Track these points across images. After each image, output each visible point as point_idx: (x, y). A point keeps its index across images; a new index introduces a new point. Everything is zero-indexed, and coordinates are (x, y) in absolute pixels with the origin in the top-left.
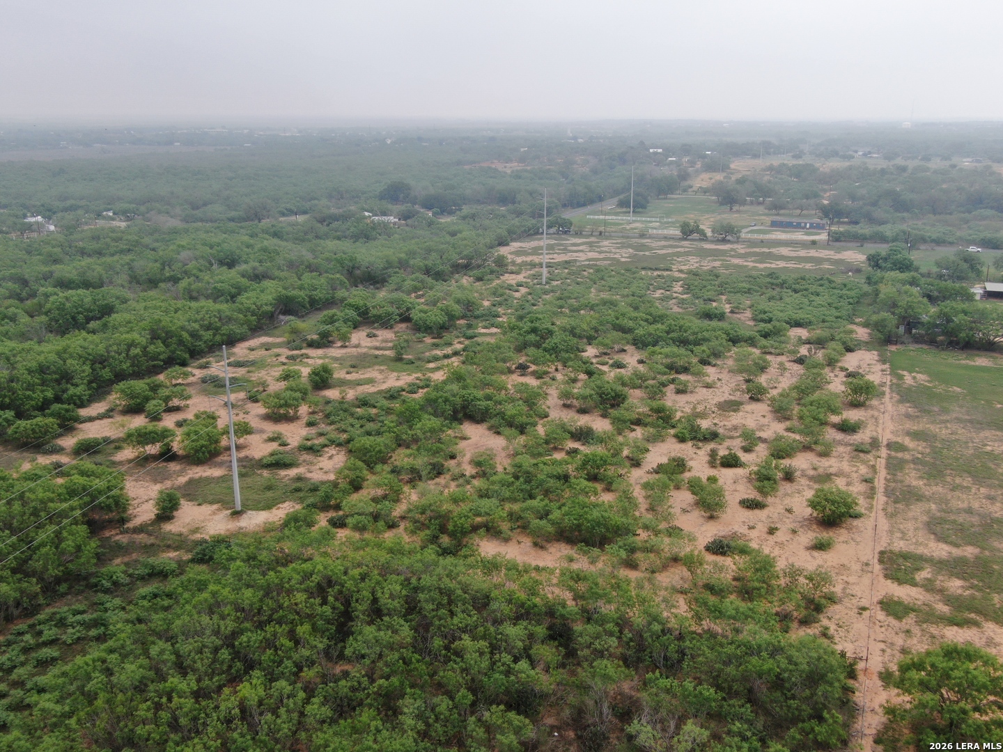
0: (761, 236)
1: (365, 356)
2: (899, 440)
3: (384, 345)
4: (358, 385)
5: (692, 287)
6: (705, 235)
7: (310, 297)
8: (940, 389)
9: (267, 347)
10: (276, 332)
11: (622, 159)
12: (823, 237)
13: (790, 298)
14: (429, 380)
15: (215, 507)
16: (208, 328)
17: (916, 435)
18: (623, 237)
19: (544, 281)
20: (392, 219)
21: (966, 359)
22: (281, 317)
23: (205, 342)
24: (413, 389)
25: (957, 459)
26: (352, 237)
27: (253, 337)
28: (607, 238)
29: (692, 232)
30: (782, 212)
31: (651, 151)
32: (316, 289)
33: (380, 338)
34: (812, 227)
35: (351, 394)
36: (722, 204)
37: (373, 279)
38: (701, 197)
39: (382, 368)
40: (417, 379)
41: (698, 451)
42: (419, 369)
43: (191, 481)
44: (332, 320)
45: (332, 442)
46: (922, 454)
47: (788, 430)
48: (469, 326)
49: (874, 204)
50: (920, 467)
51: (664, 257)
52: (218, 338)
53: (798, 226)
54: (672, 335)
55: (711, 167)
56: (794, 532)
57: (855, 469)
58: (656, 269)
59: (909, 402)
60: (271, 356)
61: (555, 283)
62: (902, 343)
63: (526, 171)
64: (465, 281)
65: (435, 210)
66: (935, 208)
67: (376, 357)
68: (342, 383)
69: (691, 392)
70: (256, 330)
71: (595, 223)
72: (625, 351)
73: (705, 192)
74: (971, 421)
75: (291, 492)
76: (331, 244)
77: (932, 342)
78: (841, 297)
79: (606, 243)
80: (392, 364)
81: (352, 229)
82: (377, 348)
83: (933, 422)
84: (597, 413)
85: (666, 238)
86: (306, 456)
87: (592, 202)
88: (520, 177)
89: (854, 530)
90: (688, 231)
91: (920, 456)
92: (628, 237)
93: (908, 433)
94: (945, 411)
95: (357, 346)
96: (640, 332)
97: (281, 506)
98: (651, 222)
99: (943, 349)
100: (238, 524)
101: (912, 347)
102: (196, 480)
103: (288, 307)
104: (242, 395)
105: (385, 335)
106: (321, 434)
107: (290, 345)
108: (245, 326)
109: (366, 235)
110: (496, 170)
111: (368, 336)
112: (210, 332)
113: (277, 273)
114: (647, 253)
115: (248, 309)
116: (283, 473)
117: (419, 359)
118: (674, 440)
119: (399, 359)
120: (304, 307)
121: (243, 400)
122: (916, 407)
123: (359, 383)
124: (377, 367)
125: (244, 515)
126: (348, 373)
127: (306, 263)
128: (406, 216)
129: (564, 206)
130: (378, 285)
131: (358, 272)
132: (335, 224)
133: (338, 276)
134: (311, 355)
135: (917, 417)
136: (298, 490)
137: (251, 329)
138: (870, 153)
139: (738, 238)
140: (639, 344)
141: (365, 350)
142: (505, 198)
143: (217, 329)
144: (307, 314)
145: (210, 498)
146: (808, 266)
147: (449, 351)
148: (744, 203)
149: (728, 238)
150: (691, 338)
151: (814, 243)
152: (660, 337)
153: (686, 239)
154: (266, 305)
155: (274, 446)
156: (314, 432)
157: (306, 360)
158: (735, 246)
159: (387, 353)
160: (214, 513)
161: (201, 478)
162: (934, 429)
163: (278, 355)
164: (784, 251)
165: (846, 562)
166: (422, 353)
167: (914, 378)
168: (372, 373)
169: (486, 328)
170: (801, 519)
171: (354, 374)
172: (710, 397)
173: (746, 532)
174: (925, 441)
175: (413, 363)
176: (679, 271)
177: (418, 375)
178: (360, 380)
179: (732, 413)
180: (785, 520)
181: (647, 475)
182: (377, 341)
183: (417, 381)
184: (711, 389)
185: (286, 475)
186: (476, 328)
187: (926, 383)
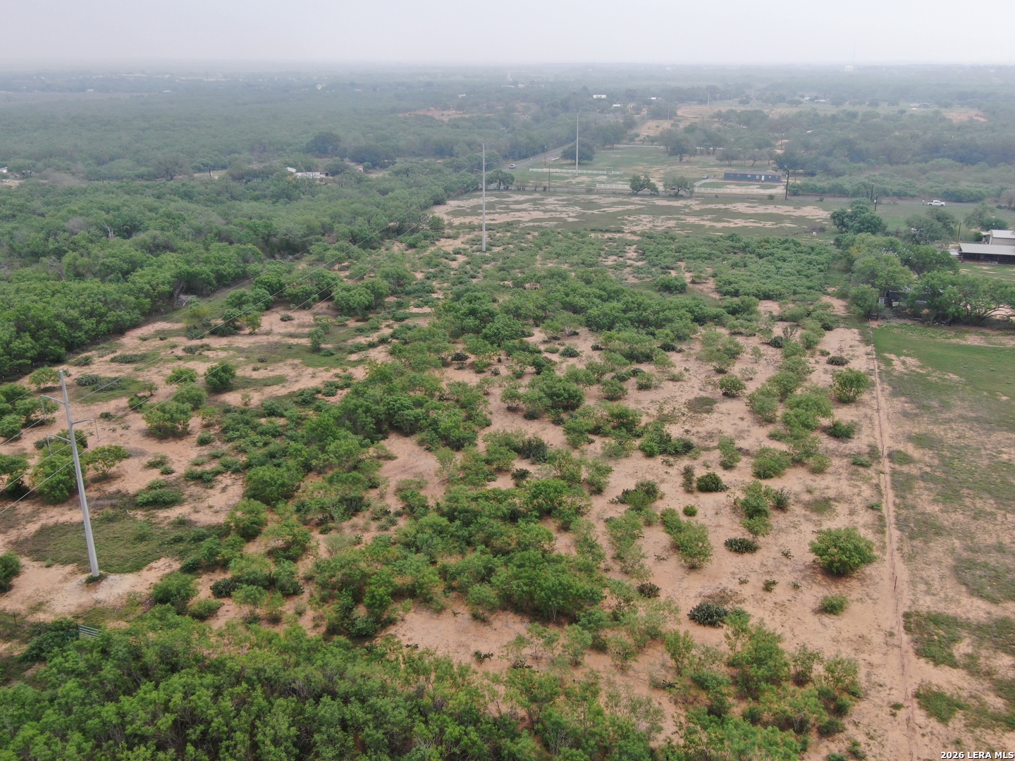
0: (716, 191)
1: (275, 347)
2: (901, 447)
3: (300, 330)
4: (266, 385)
5: (648, 253)
6: (656, 190)
7: (217, 272)
8: (934, 376)
9: (162, 335)
10: (176, 316)
11: (565, 106)
12: (779, 190)
13: (756, 265)
14: (350, 378)
15: (69, 568)
16: (91, 314)
17: (921, 441)
18: (568, 193)
19: (484, 247)
20: (318, 175)
21: (956, 336)
22: (183, 297)
23: (86, 332)
24: (331, 389)
25: (972, 473)
26: (272, 196)
27: (146, 322)
28: (553, 194)
29: (642, 187)
30: (734, 162)
31: (595, 96)
32: (224, 262)
33: (295, 322)
34: (767, 179)
35: (256, 398)
36: (671, 155)
37: (292, 248)
38: (647, 146)
39: (296, 361)
40: (337, 376)
41: (669, 470)
42: (340, 363)
43: (44, 531)
44: (239, 302)
45: (227, 467)
46: (931, 466)
47: (773, 437)
48: (400, 305)
49: (829, 154)
50: (932, 486)
51: (615, 214)
52: (103, 327)
53: (753, 179)
54: (630, 314)
55: (657, 114)
56: (796, 587)
57: (856, 490)
58: (607, 231)
59: (903, 395)
60: (165, 347)
61: (496, 249)
62: (884, 318)
63: (464, 119)
64: (397, 248)
65: (366, 164)
66: (891, 157)
67: (290, 347)
68: (248, 383)
69: (656, 387)
70: (150, 315)
71: (539, 177)
72: (576, 334)
73: (653, 142)
74: (977, 420)
75: (169, 543)
76: (247, 206)
77: (915, 316)
78: (810, 263)
79: (551, 200)
80: (308, 356)
81: (272, 188)
82: (291, 336)
83: (935, 422)
84: (547, 418)
85: (615, 193)
86: (194, 489)
87: (534, 154)
88: (458, 127)
89: (868, 582)
90: (639, 186)
91: (928, 469)
92: (574, 193)
93: (910, 438)
94: (945, 406)
95: (268, 333)
96: (593, 312)
97: (154, 564)
98: (598, 175)
99: (929, 326)
100: (95, 596)
101: (895, 322)
102: (50, 528)
103: (191, 285)
104: (124, 402)
105: (302, 317)
106: (215, 457)
107: (190, 333)
108: (137, 311)
109: (288, 194)
110: (432, 118)
111: (283, 319)
112: (93, 320)
113: (180, 243)
114: (595, 212)
115: (141, 290)
116: (162, 514)
117: (340, 349)
118: (640, 454)
119: (316, 349)
120: (210, 284)
121: (124, 409)
122: (912, 402)
123: (267, 383)
124: (289, 361)
125: (104, 583)
126: (254, 370)
127: (215, 230)
128: (332, 172)
129: (505, 157)
130: (298, 255)
131: (274, 240)
132: (255, 182)
133: (250, 246)
134: (214, 346)
135: (916, 415)
136: (179, 540)
137: (143, 314)
138: (817, 98)
139: (692, 192)
140: (594, 325)
141: (277, 338)
142: (442, 150)
143: (102, 316)
144: (213, 292)
145: (64, 555)
146: (769, 225)
147: (374, 337)
148: (694, 153)
149: (681, 193)
150: (652, 318)
151: (771, 197)
152: (616, 317)
153: (636, 195)
154: (163, 283)
155: (155, 475)
156: (206, 452)
157: (206, 353)
158: (689, 202)
159: (303, 341)
160: (66, 579)
161: (56, 525)
162: (938, 431)
163: (174, 346)
164: (741, 207)
165: (865, 632)
166: (344, 341)
167: (904, 363)
168: (283, 369)
169: (418, 306)
170: (803, 567)
171: (262, 371)
172: (677, 394)
173: (737, 588)
174: (931, 448)
175: (332, 354)
176: (631, 233)
177: (338, 371)
178: (269, 378)
179: (705, 415)
180: (783, 568)
181: (612, 506)
182: (293, 326)
183: (337, 379)
184: (679, 383)
185: (166, 518)
186: (408, 307)
187: (918, 370)
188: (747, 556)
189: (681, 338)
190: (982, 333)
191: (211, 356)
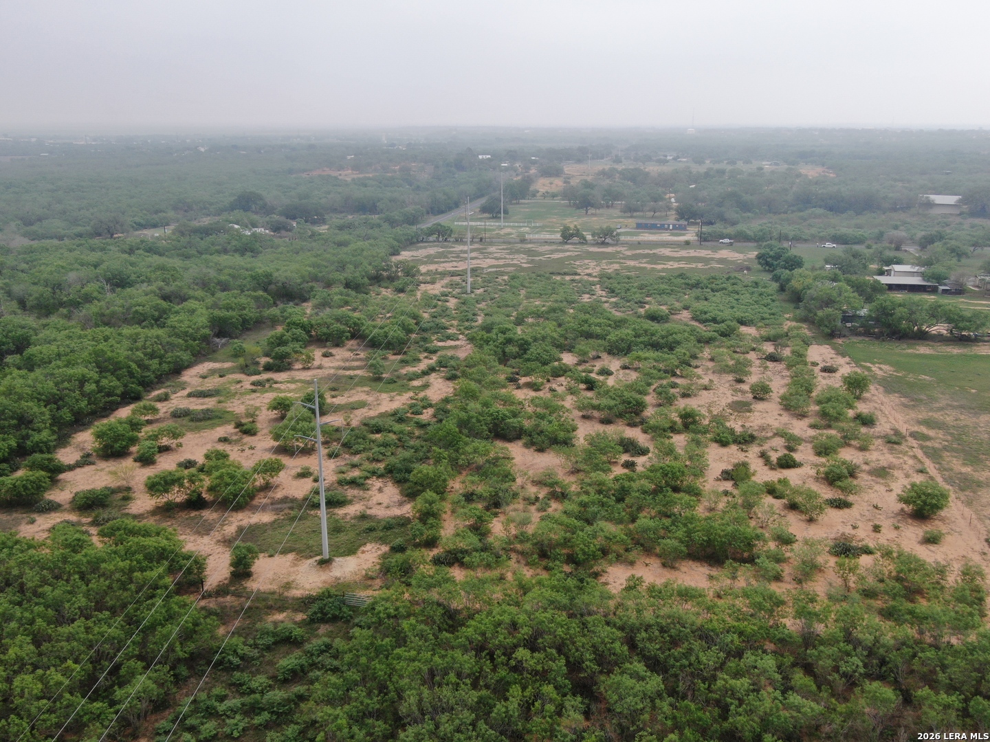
1: (337, 377)
2: (916, 428)
6: (584, 239)
7: (241, 317)
8: (911, 378)
9: (219, 373)
10: (218, 356)
12: (691, 237)
13: (715, 298)
14: (425, 399)
15: (291, 556)
16: (152, 356)
17: (928, 423)
18: (504, 242)
19: (469, 290)
21: (909, 348)
22: (217, 340)
24: (415, 409)
25: (981, 444)
26: (237, 250)
29: (572, 236)
30: (635, 214)
31: (480, 157)
32: (245, 308)
33: (337, 357)
34: (675, 228)
36: (578, 208)
37: (289, 294)
38: (548, 201)
41: (746, 454)
42: (406, 388)
43: (242, 531)
44: (281, 341)
45: (374, 473)
46: (946, 441)
47: (813, 426)
48: (425, 340)
49: (721, 205)
50: (956, 455)
51: (561, 261)
52: (165, 367)
53: (663, 228)
54: (641, 339)
55: (551, 172)
56: (897, 528)
57: (901, 460)
59: (895, 392)
60: (230, 383)
62: (844, 336)
64: (387, 293)
65: (299, 220)
69: (695, 396)
71: (469, 229)
74: (962, 407)
77: (867, 333)
78: (761, 295)
80: (373, 384)
81: (231, 243)
83: (931, 410)
89: (947, 521)
90: (567, 236)
91: (946, 443)
93: (920, 423)
94: (932, 399)
96: (612, 337)
98: (521, 227)
99: (883, 340)
101: (855, 339)
103: (223, 329)
104: (230, 428)
106: (353, 466)
107: (245, 369)
108: (188, 352)
111: (325, 355)
113: (191, 293)
116: (340, 511)
117: (398, 377)
118: (715, 445)
120: (237, 327)
122: (905, 397)
123: (353, 407)
124: (359, 389)
125: (335, 564)
126: (334, 397)
129: (428, 213)
130: (297, 301)
132: (209, 239)
133: (260, 293)
135: (914, 406)
136: (372, 529)
137: (194, 355)
138: (678, 157)
139: (617, 240)
140: (616, 350)
141: (332, 371)
142: (367, 207)
143: (161, 357)
144: (240, 334)
145: (279, 547)
146: (700, 265)
147: (423, 366)
148: (600, 207)
150: (662, 341)
151: (687, 243)
152: (631, 341)
153: (566, 243)
154: (202, 327)
155: (309, 483)
156: (342, 463)
157: (276, 386)
158: (619, 249)
159: (358, 372)
160: (295, 565)
162: (938, 416)
163: (239, 382)
164: (666, 252)
165: (965, 554)
166: (396, 371)
167: (880, 369)
168: (358, 395)
169: (441, 341)
170: (893, 515)
171: (339, 397)
172: (716, 399)
173: (853, 532)
174: (939, 428)
175: (395, 382)
176: (587, 275)
177: (411, 394)
178: (351, 403)
179: (748, 414)
180: (879, 516)
181: (718, 483)
182: (338, 360)
183: (414, 401)
184: (711, 391)
185: (346, 514)
186: (432, 342)
187: (895, 373)
188: (846, 510)
189: (694, 357)
190: (932, 346)
191: (282, 388)
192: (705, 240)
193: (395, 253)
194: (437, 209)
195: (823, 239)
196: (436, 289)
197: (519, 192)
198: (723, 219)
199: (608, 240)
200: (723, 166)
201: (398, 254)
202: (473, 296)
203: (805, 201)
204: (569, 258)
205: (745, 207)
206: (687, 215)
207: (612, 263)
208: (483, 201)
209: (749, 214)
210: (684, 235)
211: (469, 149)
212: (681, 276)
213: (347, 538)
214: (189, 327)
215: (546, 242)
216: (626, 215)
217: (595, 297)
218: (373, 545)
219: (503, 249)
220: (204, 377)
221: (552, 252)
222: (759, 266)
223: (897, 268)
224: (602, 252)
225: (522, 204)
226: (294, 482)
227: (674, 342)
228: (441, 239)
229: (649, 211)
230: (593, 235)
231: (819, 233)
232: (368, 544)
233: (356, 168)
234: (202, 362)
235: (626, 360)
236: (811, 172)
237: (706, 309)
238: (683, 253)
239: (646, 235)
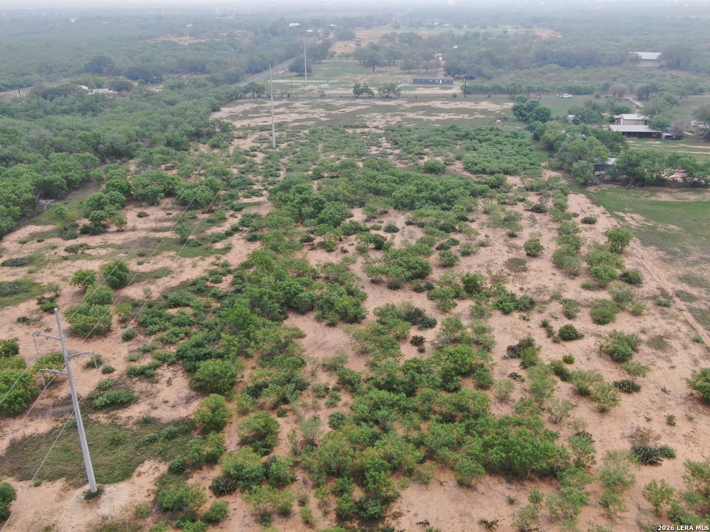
0: (412, 92)
1: (146, 241)
3: (159, 225)
4: (157, 277)
5: (400, 144)
6: (372, 93)
7: (66, 178)
8: (661, 228)
9: (40, 237)
10: (41, 218)
12: (456, 89)
13: (484, 148)
14: (226, 265)
15: (59, 484)
17: (690, 281)
18: (307, 98)
19: (274, 144)
20: (105, 91)
21: (652, 195)
22: (43, 202)
24: (215, 276)
26: (80, 110)
27: (19, 227)
28: (297, 99)
29: (362, 91)
30: (412, 71)
31: (291, 25)
32: (71, 170)
33: (151, 217)
34: (443, 82)
35: (156, 290)
36: (367, 67)
37: (118, 154)
38: (344, 61)
39: (172, 253)
40: (213, 264)
41: (528, 324)
42: (209, 252)
43: (14, 447)
44: (99, 205)
45: (163, 360)
47: (586, 287)
48: (232, 197)
49: (477, 63)
51: (353, 114)
53: (434, 83)
54: (423, 194)
57: (675, 327)
58: (357, 127)
59: (651, 244)
60: (46, 248)
61: (283, 146)
62: (595, 184)
63: (201, 43)
64: (204, 149)
65: (140, 80)
66: (517, 64)
67: (159, 240)
68: (140, 278)
69: (475, 253)
70: (21, 220)
71: (281, 86)
72: (386, 212)
75: (145, 445)
76: (65, 120)
77: (614, 181)
78: (521, 145)
79: (297, 104)
80: (178, 247)
81: (78, 103)
82: (155, 230)
83: (687, 264)
84: (408, 286)
85: (342, 97)
86: (140, 386)
87: (265, 68)
88: (199, 50)
90: (359, 92)
92: (312, 98)
93: (681, 279)
94: (685, 251)
97: (140, 469)
98: (321, 83)
99: (629, 188)
100: (99, 512)
101: (605, 187)
102: (20, 443)
104: (33, 304)
105: (155, 213)
106: (146, 351)
107: (65, 233)
108: (9, 218)
109: (91, 108)
110: (176, 43)
111: (140, 216)
113: (24, 155)
114: (336, 112)
115: (8, 199)
116: (123, 414)
117: (204, 239)
118: (498, 312)
119: (183, 242)
120: (63, 189)
121: (37, 311)
122: (661, 250)
123: (156, 276)
124: (166, 254)
125: (103, 497)
126: (139, 264)
127: (50, 142)
128: (120, 88)
129: (247, 72)
130: (124, 159)
131: (101, 146)
132: (58, 99)
133: (88, 154)
134: (92, 244)
135: (671, 260)
136: (153, 441)
137: (16, 220)
139: (399, 94)
140: (401, 205)
141: (143, 234)
142: (197, 68)
144: (66, 195)
145: (48, 470)
146: (466, 116)
147: (226, 227)
148: (385, 65)
150: (441, 196)
151: (454, 96)
153: (357, 98)
154: (26, 192)
155: (96, 377)
156: (135, 347)
157: (87, 252)
158: (400, 102)
159: (168, 234)
160: (61, 498)
161: (24, 438)
162: (694, 271)
163: (55, 248)
164: (438, 104)
166: (202, 232)
167: (632, 218)
168: (163, 261)
169: (247, 197)
170: (682, 400)
171: (145, 264)
172: (493, 257)
173: (647, 425)
174: (700, 286)
175: (200, 245)
176: (375, 127)
177: (212, 259)
178: (156, 271)
179: (524, 274)
180: (669, 403)
181: (506, 361)
182: (151, 221)
183: (215, 267)
184: (488, 248)
185: (129, 418)
186: (238, 198)
187: (646, 223)
188: (636, 395)
189: (470, 210)
190: (671, 193)
191: (93, 254)
192: (469, 93)
193: (216, 109)
194: (255, 69)
195: (561, 91)
196: (246, 144)
197: (321, 53)
198: (481, 74)
199: (391, 95)
200: (477, 30)
201: (219, 110)
202: (278, 150)
203: (543, 58)
204: (360, 111)
205: (497, 64)
206: (453, 72)
207: (395, 115)
208: (291, 62)
209: (501, 70)
210: (450, 88)
211: (282, 18)
212: (453, 128)
213: (124, 453)
214: (13, 192)
215: (341, 97)
216: (405, 71)
217: (381, 149)
218: (152, 462)
219: (307, 104)
220: (23, 243)
221: (346, 106)
222: (515, 117)
223: (626, 116)
224: (387, 106)
225: (323, 63)
226: (83, 375)
227: (452, 197)
228: (256, 96)
229: (423, 68)
230: (379, 90)
231: (557, 85)
232: (146, 462)
233: (193, 34)
234: (25, 225)
235: (410, 215)
236: (544, 34)
237: (476, 161)
238: (452, 105)
239: (421, 89)
